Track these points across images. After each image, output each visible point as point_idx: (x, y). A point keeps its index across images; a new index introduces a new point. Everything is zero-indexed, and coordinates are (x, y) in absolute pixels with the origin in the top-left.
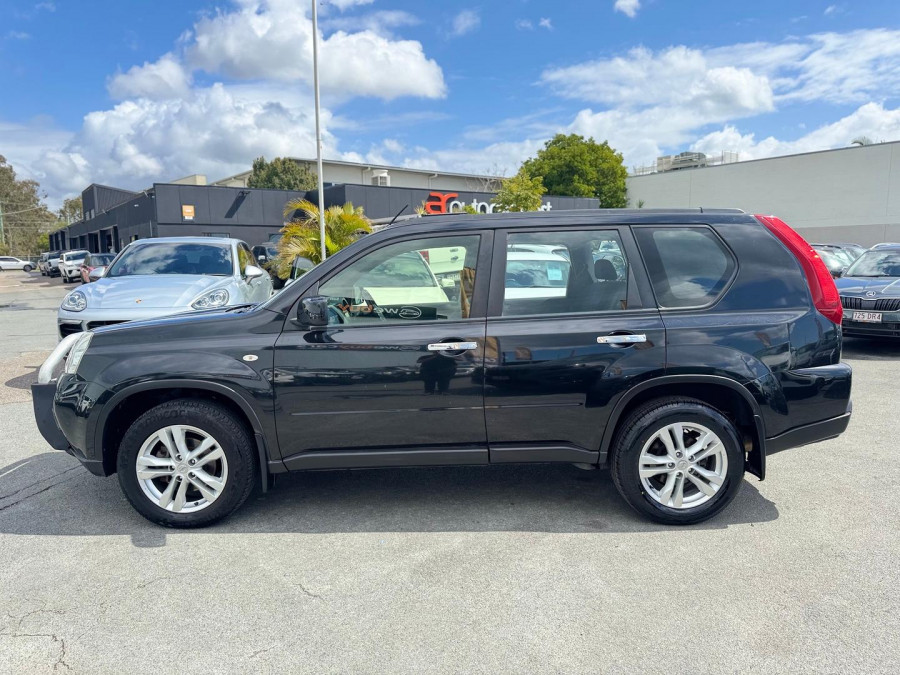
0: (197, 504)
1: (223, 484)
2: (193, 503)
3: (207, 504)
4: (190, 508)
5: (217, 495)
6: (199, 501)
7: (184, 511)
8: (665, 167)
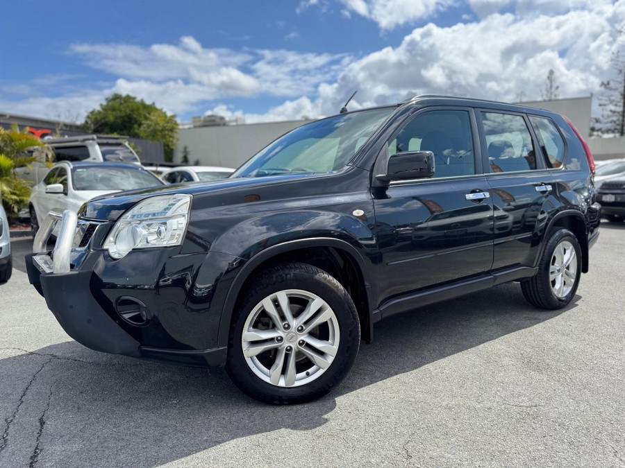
0: (308, 374)
1: (336, 347)
2: (304, 374)
3: (321, 372)
4: (301, 380)
5: (330, 360)
6: (310, 370)
7: (297, 384)
8: (198, 124)
